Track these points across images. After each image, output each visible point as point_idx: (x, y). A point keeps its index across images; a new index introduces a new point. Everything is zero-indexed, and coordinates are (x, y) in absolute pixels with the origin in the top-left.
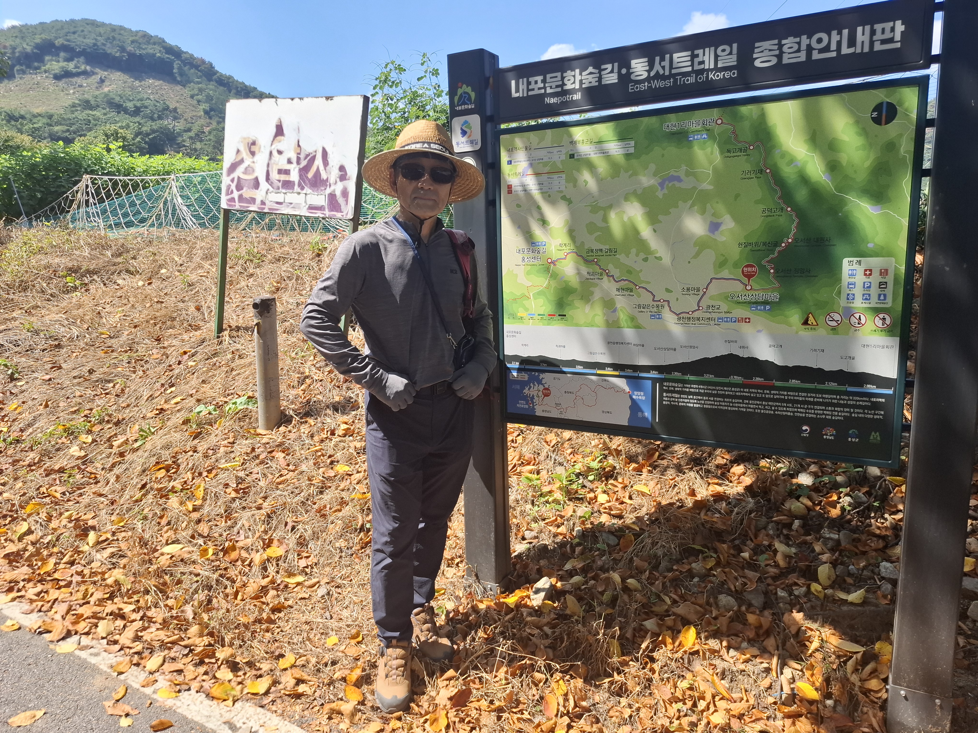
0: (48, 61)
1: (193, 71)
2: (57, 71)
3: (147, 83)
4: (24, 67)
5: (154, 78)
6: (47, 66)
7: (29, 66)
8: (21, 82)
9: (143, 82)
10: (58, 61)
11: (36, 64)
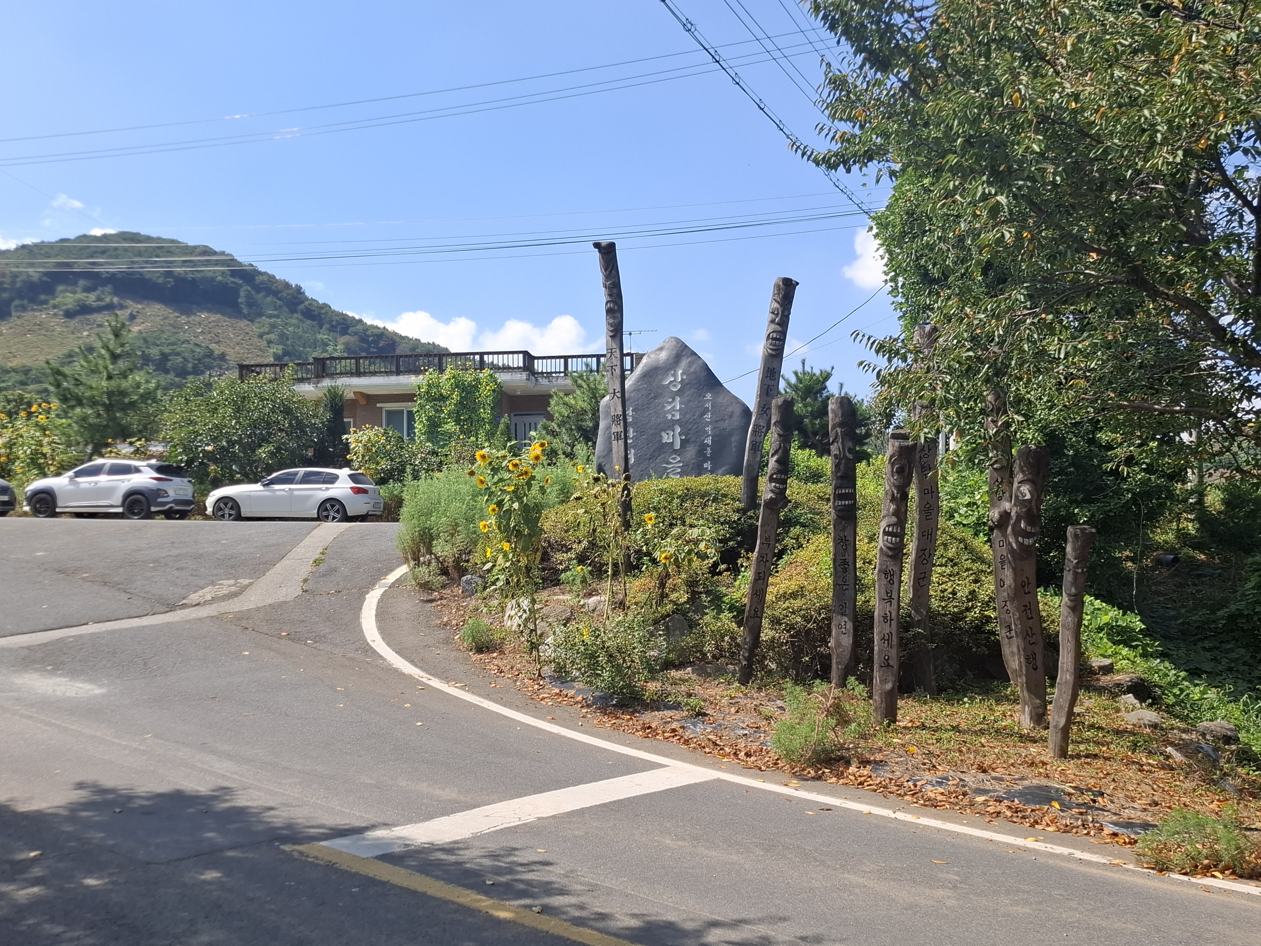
0: (62, 292)
1: (269, 299)
2: (70, 306)
3: (197, 319)
4: (25, 302)
5: (210, 310)
6: (58, 299)
7: (33, 300)
8: (19, 322)
9: (193, 317)
10: (74, 292)
11: (43, 297)
